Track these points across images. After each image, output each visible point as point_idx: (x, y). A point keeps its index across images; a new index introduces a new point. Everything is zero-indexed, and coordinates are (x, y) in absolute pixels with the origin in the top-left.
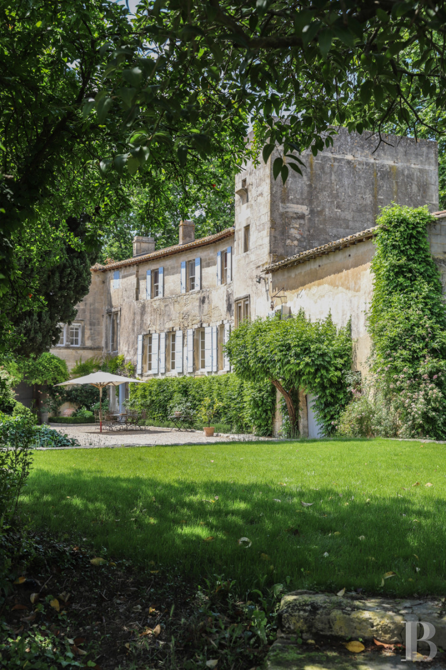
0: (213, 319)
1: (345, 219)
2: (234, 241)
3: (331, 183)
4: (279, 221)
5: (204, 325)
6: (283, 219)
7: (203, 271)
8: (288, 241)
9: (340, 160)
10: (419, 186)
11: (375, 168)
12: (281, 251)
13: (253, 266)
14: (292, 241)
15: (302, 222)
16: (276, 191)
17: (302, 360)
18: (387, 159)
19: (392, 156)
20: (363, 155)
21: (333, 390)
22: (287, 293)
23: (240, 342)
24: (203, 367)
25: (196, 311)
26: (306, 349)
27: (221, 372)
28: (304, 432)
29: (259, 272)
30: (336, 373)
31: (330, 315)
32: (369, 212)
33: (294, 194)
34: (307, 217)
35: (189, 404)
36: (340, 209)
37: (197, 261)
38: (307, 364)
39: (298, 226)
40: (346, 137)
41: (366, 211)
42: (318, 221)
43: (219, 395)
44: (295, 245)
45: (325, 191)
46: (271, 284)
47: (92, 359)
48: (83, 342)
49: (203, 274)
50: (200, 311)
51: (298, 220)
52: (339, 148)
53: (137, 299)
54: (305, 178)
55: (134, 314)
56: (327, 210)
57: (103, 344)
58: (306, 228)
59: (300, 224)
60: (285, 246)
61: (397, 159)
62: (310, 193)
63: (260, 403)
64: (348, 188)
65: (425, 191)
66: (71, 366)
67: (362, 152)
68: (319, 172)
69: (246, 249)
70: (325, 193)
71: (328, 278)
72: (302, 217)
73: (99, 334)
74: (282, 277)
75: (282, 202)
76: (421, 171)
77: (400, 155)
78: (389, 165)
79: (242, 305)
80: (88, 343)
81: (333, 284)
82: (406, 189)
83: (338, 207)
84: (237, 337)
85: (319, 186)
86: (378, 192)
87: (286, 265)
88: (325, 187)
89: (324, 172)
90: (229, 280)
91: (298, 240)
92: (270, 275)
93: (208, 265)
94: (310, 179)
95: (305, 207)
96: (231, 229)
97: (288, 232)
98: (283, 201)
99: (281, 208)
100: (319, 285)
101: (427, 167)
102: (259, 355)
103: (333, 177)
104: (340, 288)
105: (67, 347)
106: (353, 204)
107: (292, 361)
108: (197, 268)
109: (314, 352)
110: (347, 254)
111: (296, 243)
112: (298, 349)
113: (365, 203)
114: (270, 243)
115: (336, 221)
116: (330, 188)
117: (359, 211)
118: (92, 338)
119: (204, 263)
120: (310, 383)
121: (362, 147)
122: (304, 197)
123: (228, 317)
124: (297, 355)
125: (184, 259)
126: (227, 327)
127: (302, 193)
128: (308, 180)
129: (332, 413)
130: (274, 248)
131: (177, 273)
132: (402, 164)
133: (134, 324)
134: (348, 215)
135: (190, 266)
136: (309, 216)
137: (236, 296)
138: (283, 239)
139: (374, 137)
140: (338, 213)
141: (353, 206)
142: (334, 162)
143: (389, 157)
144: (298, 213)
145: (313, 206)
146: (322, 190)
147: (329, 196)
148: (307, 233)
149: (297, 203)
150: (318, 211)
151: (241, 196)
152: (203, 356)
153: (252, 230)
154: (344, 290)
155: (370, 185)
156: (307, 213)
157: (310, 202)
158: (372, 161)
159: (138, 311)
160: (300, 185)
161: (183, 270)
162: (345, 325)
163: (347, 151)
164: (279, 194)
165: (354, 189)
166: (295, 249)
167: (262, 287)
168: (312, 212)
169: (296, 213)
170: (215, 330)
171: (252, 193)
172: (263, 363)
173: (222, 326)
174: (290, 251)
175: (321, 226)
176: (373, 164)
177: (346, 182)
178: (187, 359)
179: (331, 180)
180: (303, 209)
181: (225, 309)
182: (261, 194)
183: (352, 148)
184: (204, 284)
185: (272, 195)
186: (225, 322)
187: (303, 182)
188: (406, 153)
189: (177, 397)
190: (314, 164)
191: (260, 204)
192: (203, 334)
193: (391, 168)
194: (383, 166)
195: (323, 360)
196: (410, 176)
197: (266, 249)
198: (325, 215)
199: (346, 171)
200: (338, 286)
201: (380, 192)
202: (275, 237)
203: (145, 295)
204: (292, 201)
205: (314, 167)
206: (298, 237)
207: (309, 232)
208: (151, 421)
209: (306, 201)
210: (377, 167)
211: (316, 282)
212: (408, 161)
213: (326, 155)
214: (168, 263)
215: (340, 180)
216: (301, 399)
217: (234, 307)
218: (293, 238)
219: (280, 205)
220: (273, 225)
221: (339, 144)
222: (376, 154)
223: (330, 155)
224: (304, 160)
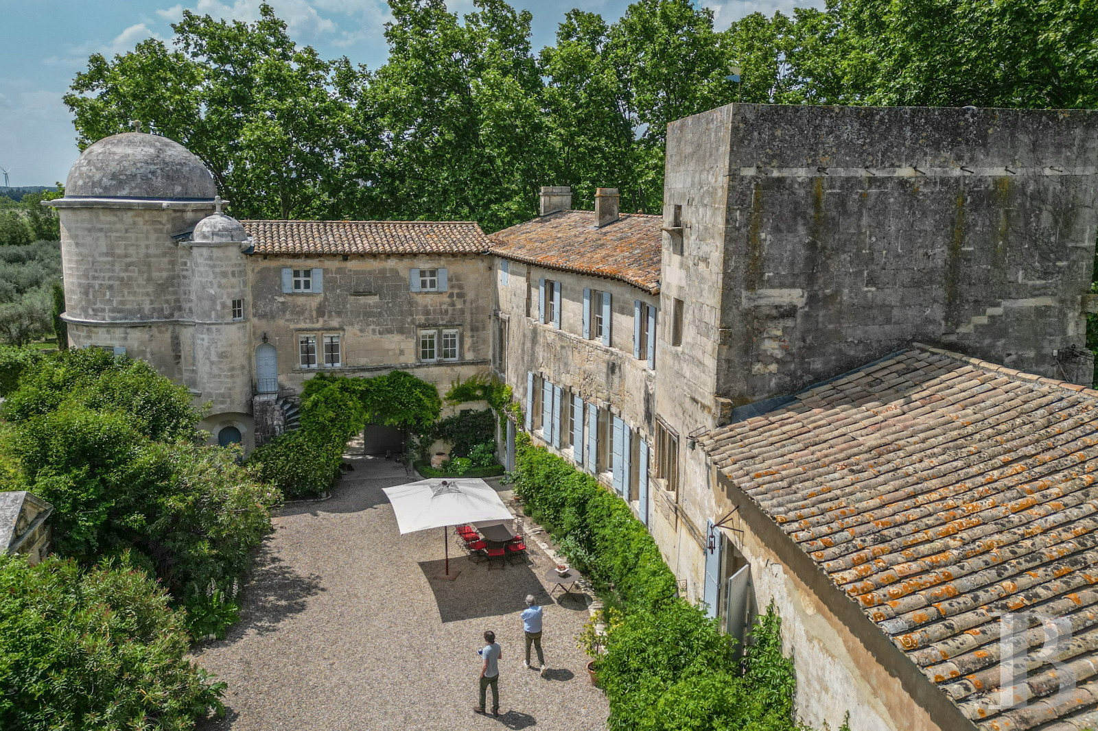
0: (626, 412)
1: (883, 305)
2: (658, 311)
3: (860, 233)
4: (738, 328)
5: (613, 410)
6: (749, 323)
7: (614, 318)
8: (757, 367)
9: (882, 182)
10: (1055, 214)
11: (961, 187)
12: (740, 386)
14: (766, 364)
15: (789, 323)
16: (736, 268)
18: (992, 165)
19: (1003, 156)
20: (937, 162)
22: (746, 528)
25: (602, 379)
32: (939, 283)
33: (776, 268)
34: (800, 312)
36: (874, 285)
37: (606, 296)
39: (779, 333)
40: (901, 128)
41: (931, 282)
42: (824, 316)
44: (770, 373)
45: (844, 252)
47: (475, 378)
48: (462, 355)
49: (614, 322)
50: (607, 382)
51: (781, 320)
52: (882, 156)
53: (528, 314)
54: (802, 230)
55: (524, 336)
56: (846, 291)
57: (490, 357)
58: (798, 334)
59: (785, 329)
60: (749, 375)
61: (1014, 162)
62: (811, 261)
64: (897, 238)
65: (1068, 224)
66: (444, 389)
67: (936, 157)
68: (834, 214)
69: (677, 340)
70: (843, 257)
72: (790, 312)
73: (485, 341)
75: (747, 288)
76: (1064, 181)
77: (1022, 152)
78: (994, 178)
79: (666, 433)
80: (469, 356)
82: (1027, 223)
83: (871, 281)
85: (831, 243)
86: (963, 238)
88: (845, 244)
89: (845, 213)
90: (650, 365)
91: (778, 361)
93: (622, 312)
94: (813, 232)
95: (797, 292)
97: (758, 346)
98: (750, 286)
99: (744, 301)
101: (1078, 171)
103: (865, 220)
105: (439, 364)
106: (904, 272)
108: (607, 307)
111: (773, 367)
113: (931, 265)
114: (718, 373)
115: (864, 311)
116: (856, 243)
117: (916, 284)
118: (474, 348)
119: (615, 305)
121: (937, 145)
122: (796, 272)
123: (647, 432)
125: (588, 286)
127: (792, 264)
128: (808, 235)
130: (724, 384)
131: (578, 301)
132: (1024, 171)
133: (523, 350)
134: (891, 296)
135: (596, 300)
136: (806, 309)
137: (658, 409)
138: (745, 363)
139: (966, 120)
140: (870, 295)
141: (904, 276)
142: (870, 187)
143: (996, 160)
144: (781, 307)
145: (816, 288)
146: (837, 251)
147: (851, 262)
148: (799, 344)
149: (782, 286)
150: (826, 297)
151: (672, 239)
153: (688, 314)
155: (946, 226)
156: (801, 302)
157: (811, 279)
158: (957, 172)
159: (529, 335)
160: (789, 247)
161: (587, 301)
163: (900, 160)
164: (741, 273)
165: (910, 239)
166: (770, 380)
168: (812, 300)
169: (776, 307)
170: (627, 432)
171: (691, 246)
173: (637, 436)
174: (759, 385)
175: (831, 327)
176: (957, 180)
177: (893, 226)
178: (588, 448)
179: (859, 226)
180: (794, 296)
181: (643, 410)
182: (706, 261)
183: (914, 151)
184: (615, 338)
185: (727, 276)
186: (642, 434)
187: (797, 239)
188: (1035, 147)
190: (824, 197)
191: (703, 278)
193: (998, 182)
194: (980, 180)
196: (1039, 196)
198: (840, 303)
199: (894, 203)
201: (967, 238)
202: (728, 361)
203: (538, 313)
204: (769, 283)
205: (823, 205)
206: (779, 354)
207: (804, 341)
209: (802, 279)
210: (965, 185)
212: (1039, 162)
213: (852, 174)
214: (567, 279)
215: (880, 225)
217: (654, 427)
218: (767, 359)
219: (744, 293)
220: (726, 337)
221: (884, 145)
222: (967, 156)
223: (861, 173)
224: (802, 192)
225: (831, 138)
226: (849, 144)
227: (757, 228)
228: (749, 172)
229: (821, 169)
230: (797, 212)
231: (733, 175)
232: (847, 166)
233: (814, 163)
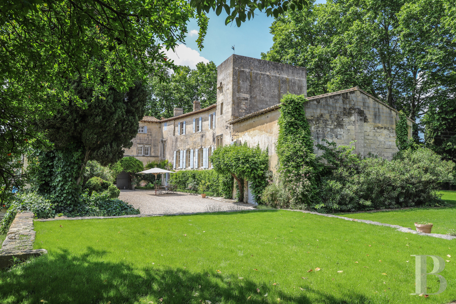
0: (207, 145)
1: (266, 101)
2: (216, 110)
3: (260, 85)
4: (236, 101)
5: (203, 147)
6: (238, 100)
7: (203, 123)
8: (240, 110)
9: (264, 75)
10: (298, 87)
12: (237, 114)
13: (224, 121)
15: (247, 101)
16: (235, 88)
17: (245, 166)
18: (285, 75)
19: (287, 74)
20: (274, 72)
21: (260, 179)
22: (239, 134)
23: (217, 156)
24: (202, 166)
25: (199, 141)
26: (247, 160)
27: (210, 169)
28: (246, 198)
29: (227, 124)
30: (261, 172)
31: (259, 144)
32: (277, 97)
33: (243, 89)
34: (249, 100)
35: (195, 183)
37: (200, 119)
38: (247, 167)
40: (266, 64)
41: (275, 97)
42: (254, 101)
43: (208, 179)
46: (232, 130)
47: (154, 161)
48: (150, 154)
49: (203, 125)
50: (201, 141)
51: (245, 101)
52: (263, 69)
53: (174, 135)
54: (248, 82)
55: (173, 142)
56: (258, 96)
57: (159, 155)
58: (248, 104)
59: (246, 103)
60: (239, 112)
61: (289, 75)
62: (250, 89)
63: (226, 184)
64: (267, 87)
65: (301, 89)
66: (145, 164)
68: (254, 80)
69: (221, 113)
71: (258, 127)
72: (247, 99)
73: (158, 150)
74: (237, 126)
76: (299, 80)
77: (290, 73)
79: (219, 138)
80: (153, 154)
81: (260, 130)
82: (293, 88)
83: (263, 95)
84: (216, 154)
85: (254, 86)
86: (280, 89)
87: (239, 121)
89: (257, 80)
90: (214, 127)
91: (245, 110)
92: (232, 125)
93: (205, 121)
94: (250, 83)
95: (248, 95)
96: (215, 104)
97: (240, 106)
98: (238, 92)
100: (254, 130)
101: (302, 79)
102: (225, 162)
103: (261, 82)
104: (263, 132)
105: (144, 156)
107: (241, 166)
108: (200, 122)
109: (251, 162)
110: (267, 116)
111: (244, 111)
112: (243, 160)
113: (275, 94)
114: (232, 111)
115: (262, 101)
116: (259, 87)
118: (154, 152)
119: (203, 120)
120: (249, 176)
121: (274, 69)
122: (247, 91)
123: (213, 144)
124: (243, 163)
125: (195, 117)
126: (213, 148)
127: (247, 89)
129: (259, 190)
130: (234, 113)
131: (191, 124)
132: (291, 77)
133: (172, 146)
134: (267, 99)
135: (197, 121)
137: (217, 135)
138: (238, 109)
139: (279, 65)
140: (263, 98)
141: (269, 95)
142: (261, 75)
144: (245, 98)
145: (252, 95)
146: (256, 87)
147: (258, 90)
148: (249, 107)
149: (245, 93)
150: (254, 97)
151: (219, 90)
152: (202, 161)
153: (224, 105)
154: (265, 133)
155: (277, 86)
156: (249, 97)
157: (251, 93)
158: (278, 75)
159: (174, 140)
160: (246, 85)
161: (194, 123)
162: (265, 149)
163: (267, 71)
165: (270, 88)
166: (243, 114)
167: (228, 131)
168: (251, 97)
170: (207, 150)
171: (224, 89)
172: (227, 166)
173: (211, 148)
174: (241, 115)
175: (255, 104)
176: (278, 77)
177: (266, 84)
178: (195, 162)
180: (247, 96)
181: (212, 140)
182: (228, 89)
183: (269, 69)
184: (203, 129)
185: (233, 89)
186: (212, 146)
188: (293, 73)
189: (191, 179)
190: (252, 76)
191: (228, 93)
192: (202, 151)
193: (286, 79)
194: (283, 78)
195: (255, 166)
196: (294, 83)
197: (230, 114)
198: (257, 99)
199: (266, 80)
200: (262, 131)
202: (234, 108)
203: (177, 134)
204: (242, 92)
206: (245, 108)
208: (179, 189)
209: (249, 92)
210: (280, 78)
211: (253, 129)
212: (294, 76)
213: (257, 72)
214: (188, 119)
215: (264, 83)
216: (245, 182)
217: (216, 140)
218: (243, 109)
219: (237, 94)
220: (234, 103)
221: (263, 67)
222: (280, 72)
223: (259, 72)
224: (248, 74)
225: (253, 64)
226: (256, 66)
227: (239, 80)
228: (237, 68)
229: (251, 70)
230: (247, 78)
231: (234, 68)
232: (256, 70)
233: (250, 68)
